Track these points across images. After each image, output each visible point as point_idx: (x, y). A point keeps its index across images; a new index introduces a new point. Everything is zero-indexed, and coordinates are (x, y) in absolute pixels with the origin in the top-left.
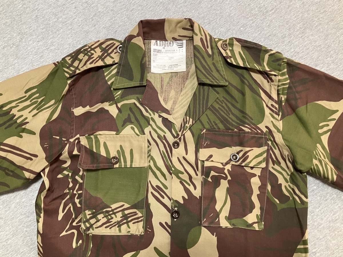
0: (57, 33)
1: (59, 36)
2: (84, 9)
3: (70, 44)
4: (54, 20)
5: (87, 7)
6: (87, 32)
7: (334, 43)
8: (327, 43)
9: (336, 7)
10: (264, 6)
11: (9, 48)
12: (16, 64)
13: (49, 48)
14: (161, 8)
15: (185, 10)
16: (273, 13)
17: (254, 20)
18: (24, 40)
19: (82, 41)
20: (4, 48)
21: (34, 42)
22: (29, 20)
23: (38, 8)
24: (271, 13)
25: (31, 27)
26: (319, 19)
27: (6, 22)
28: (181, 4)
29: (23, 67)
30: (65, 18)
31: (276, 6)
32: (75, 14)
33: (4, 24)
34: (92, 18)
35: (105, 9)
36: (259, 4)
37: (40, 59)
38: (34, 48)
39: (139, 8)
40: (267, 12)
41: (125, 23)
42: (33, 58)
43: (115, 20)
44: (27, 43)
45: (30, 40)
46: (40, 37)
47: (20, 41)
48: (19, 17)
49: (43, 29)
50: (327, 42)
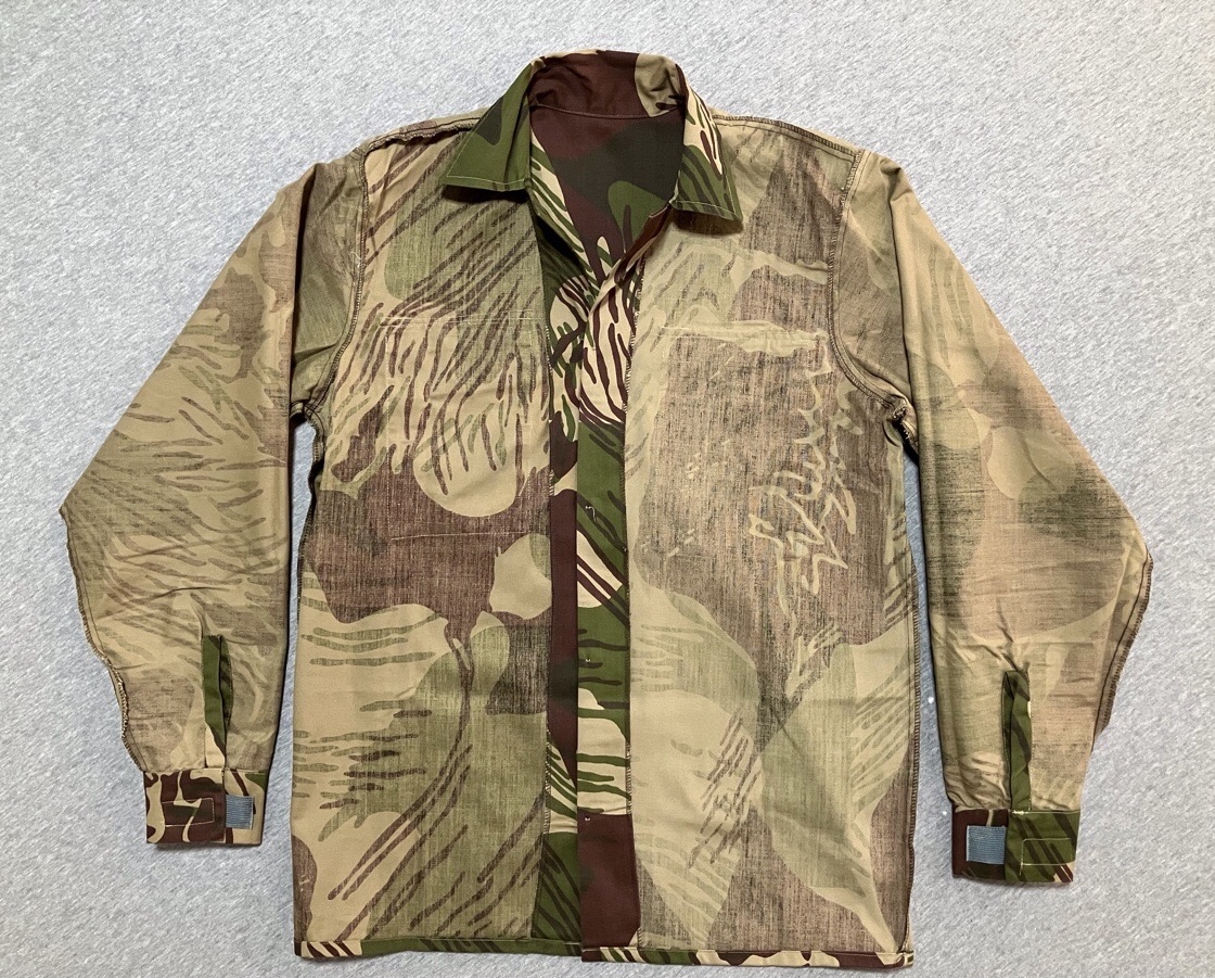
0: (228, 87)
1: (231, 96)
2: (290, 30)
3: (255, 116)
4: (220, 57)
5: (297, 25)
6: (298, 87)
7: (885, 123)
8: (868, 123)
9: (893, 36)
10: (722, 29)
11: (113, 122)
12: (130, 163)
13: (206, 125)
14: (475, 29)
15: (532, 36)
16: (743, 49)
17: (697, 65)
18: (147, 104)
19: (285, 109)
20: (99, 123)
21: (172, 110)
22: (161, 56)
23: (181, 26)
24: (737, 47)
25: (164, 72)
26: (850, 64)
27: (106, 59)
28: (524, 20)
29: (146, 170)
30: (246, 53)
31: (750, 31)
32: (270, 43)
33: (100, 63)
34: (309, 52)
35: (340, 30)
36: (711, 25)
37: (187, 151)
38: (173, 123)
39: (423, 30)
40: (729, 44)
41: (389, 66)
42: (170, 148)
43: (364, 58)
44: (156, 112)
45: (162, 105)
46: (185, 98)
47: (138, 107)
48: (136, 47)
49: (192, 78)
50: (867, 120)
